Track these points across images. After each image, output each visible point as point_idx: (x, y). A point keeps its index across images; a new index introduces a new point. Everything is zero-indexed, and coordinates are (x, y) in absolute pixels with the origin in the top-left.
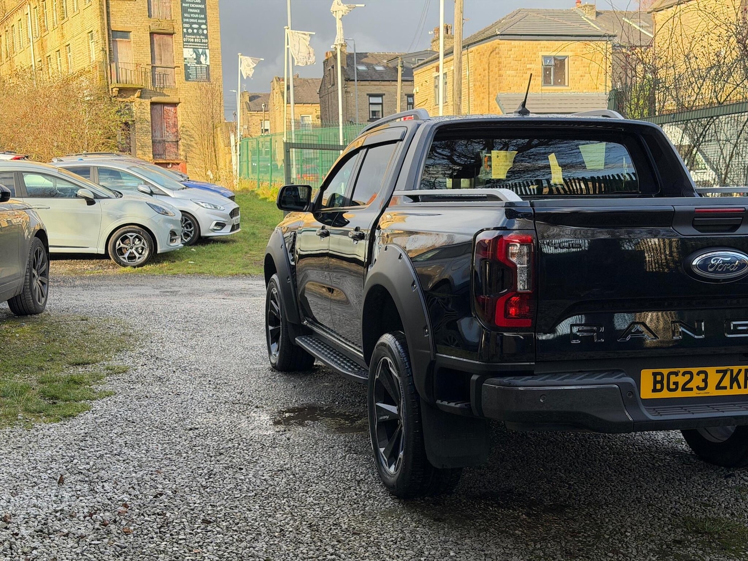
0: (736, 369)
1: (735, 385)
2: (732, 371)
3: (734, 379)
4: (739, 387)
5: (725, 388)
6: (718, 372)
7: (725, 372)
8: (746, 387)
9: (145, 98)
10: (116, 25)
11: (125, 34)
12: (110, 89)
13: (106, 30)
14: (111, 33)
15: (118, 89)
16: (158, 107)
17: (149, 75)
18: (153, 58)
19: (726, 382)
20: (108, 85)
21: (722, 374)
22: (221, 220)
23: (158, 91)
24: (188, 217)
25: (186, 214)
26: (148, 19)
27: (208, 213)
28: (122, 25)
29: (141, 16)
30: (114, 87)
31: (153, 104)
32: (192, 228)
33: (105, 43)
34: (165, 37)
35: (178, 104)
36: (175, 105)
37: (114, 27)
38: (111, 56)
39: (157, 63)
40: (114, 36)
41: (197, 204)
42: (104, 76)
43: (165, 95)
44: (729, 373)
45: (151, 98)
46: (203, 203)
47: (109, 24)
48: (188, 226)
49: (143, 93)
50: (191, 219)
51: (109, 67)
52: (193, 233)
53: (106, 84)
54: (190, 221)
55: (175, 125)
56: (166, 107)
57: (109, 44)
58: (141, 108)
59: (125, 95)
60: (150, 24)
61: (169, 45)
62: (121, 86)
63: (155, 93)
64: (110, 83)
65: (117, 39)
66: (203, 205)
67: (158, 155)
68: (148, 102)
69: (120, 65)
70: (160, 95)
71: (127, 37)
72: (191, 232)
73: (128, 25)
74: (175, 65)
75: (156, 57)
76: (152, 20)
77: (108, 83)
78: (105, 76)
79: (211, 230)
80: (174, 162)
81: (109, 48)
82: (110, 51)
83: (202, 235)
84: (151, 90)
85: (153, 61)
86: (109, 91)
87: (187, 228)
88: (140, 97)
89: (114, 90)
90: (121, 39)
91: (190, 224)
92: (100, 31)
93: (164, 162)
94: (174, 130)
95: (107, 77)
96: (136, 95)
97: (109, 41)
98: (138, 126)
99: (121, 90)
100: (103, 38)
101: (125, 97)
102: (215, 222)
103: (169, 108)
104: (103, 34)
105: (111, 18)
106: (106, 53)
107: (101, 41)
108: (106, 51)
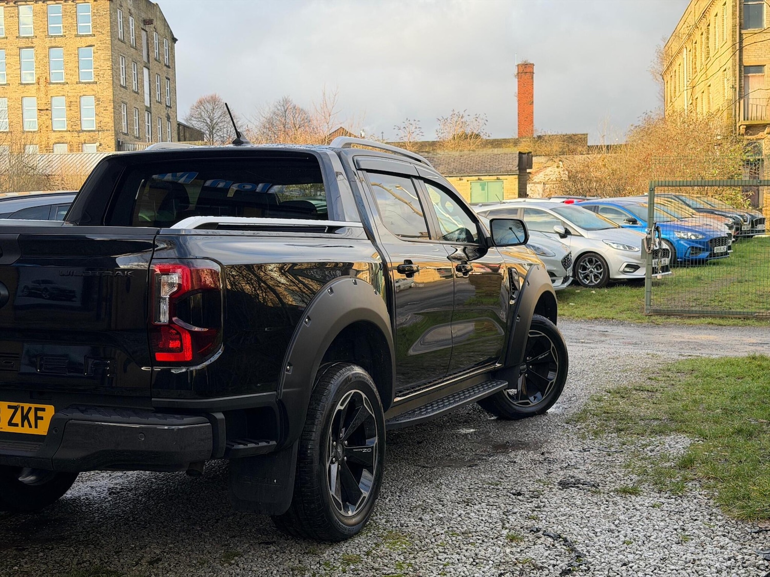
0: (26, 406)
1: (26, 422)
2: (23, 408)
3: (25, 417)
4: (30, 426)
5: (16, 425)
6: (10, 407)
7: (16, 408)
8: (36, 427)
10: (749, 60)
11: (759, 68)
12: (737, 127)
13: (738, 66)
14: (743, 69)
15: (745, 127)
19: (18, 419)
20: (736, 123)
21: (14, 410)
22: (634, 262)
24: (598, 259)
25: (597, 255)
27: (618, 254)
28: (755, 59)
30: (742, 123)
32: (602, 270)
33: (736, 80)
37: (747, 62)
38: (742, 92)
40: (745, 71)
41: (607, 244)
42: (731, 114)
44: (20, 410)
46: (614, 243)
47: (741, 60)
48: (599, 267)
50: (600, 260)
51: (738, 103)
52: (602, 275)
53: (734, 122)
54: (599, 262)
57: (740, 80)
59: (750, 132)
62: (747, 123)
64: (737, 121)
65: (749, 75)
66: (615, 246)
69: (751, 101)
71: (761, 72)
72: (600, 274)
73: (762, 59)
77: (736, 120)
78: (733, 114)
79: (621, 272)
81: (740, 85)
82: (740, 87)
83: (611, 277)
86: (735, 129)
87: (597, 270)
89: (741, 127)
90: (754, 74)
91: (600, 265)
92: (731, 68)
95: (735, 115)
96: (766, 131)
97: (740, 76)
98: (766, 163)
99: (749, 128)
100: (734, 75)
101: (751, 135)
102: (626, 264)
104: (735, 71)
105: (744, 53)
106: (736, 90)
107: (732, 79)
108: (736, 88)
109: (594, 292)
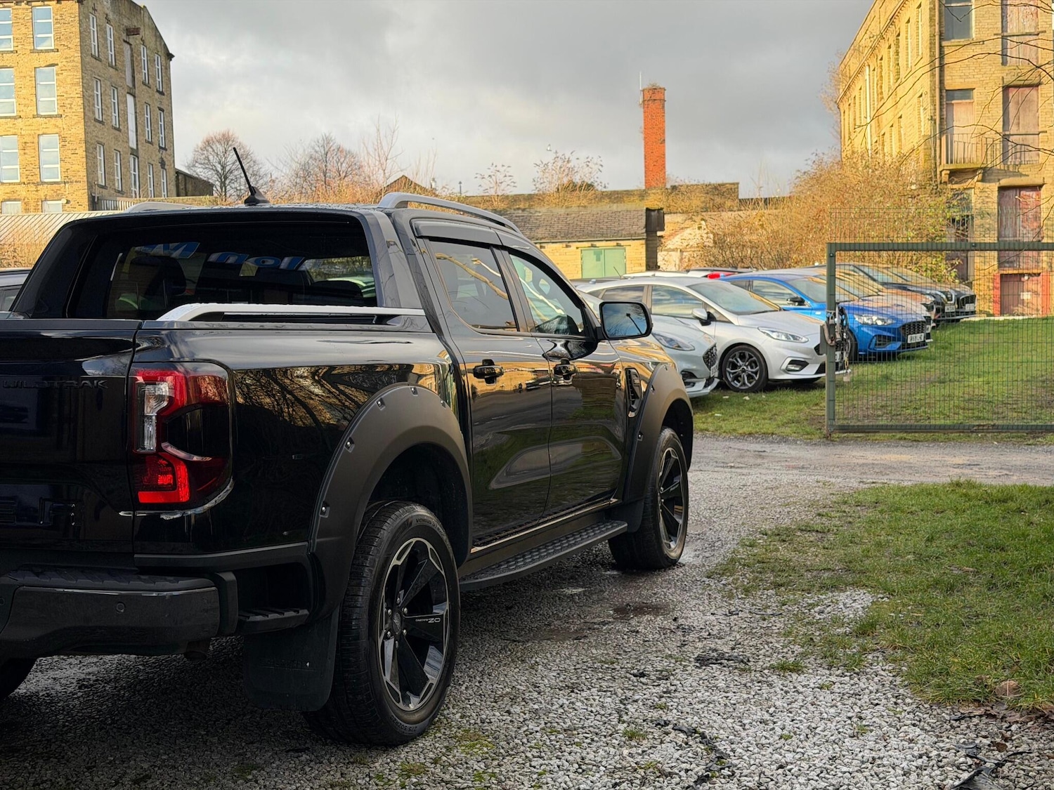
9: (989, 181)
10: (953, 82)
11: (966, 93)
12: (938, 173)
13: (937, 90)
14: (944, 94)
15: (948, 172)
16: (1012, 193)
17: (998, 147)
18: (1006, 123)
20: (936, 167)
22: (800, 356)
23: (1011, 169)
25: (750, 348)
26: (1001, 67)
27: (779, 347)
28: (962, 81)
29: (990, 65)
30: (944, 167)
31: (1002, 189)
32: (758, 368)
33: (935, 109)
34: (1027, 90)
35: (1041, 186)
36: (1037, 188)
37: (949, 84)
38: (943, 125)
39: (1013, 130)
40: (947, 97)
41: (765, 333)
42: (930, 155)
43: (1021, 175)
45: (999, 180)
46: (773, 332)
47: (941, 82)
48: (753, 365)
49: (986, 174)
50: (755, 355)
51: (938, 141)
52: (758, 375)
53: (933, 166)
54: (754, 358)
55: (1037, 218)
56: (1023, 193)
57: (941, 110)
58: (983, 196)
59: (956, 179)
60: (1004, 75)
61: (1033, 101)
62: (951, 168)
63: (1006, 173)
64: (938, 164)
65: (953, 102)
66: (774, 335)
67: (1008, 262)
68: (994, 187)
69: (956, 138)
70: (1014, 176)
71: (969, 98)
72: (756, 373)
73: (970, 80)
74: (1040, 130)
75: (1011, 121)
76: (1007, 68)
77: (936, 164)
78: (933, 155)
79: (784, 370)
80: (1030, 272)
81: (941, 116)
82: (941, 119)
83: (770, 377)
84: (1000, 170)
85: (1006, 126)
86: (936, 176)
87: (752, 368)
88: (983, 180)
89: (943, 173)
90: (960, 101)
91: (755, 362)
92: (929, 93)
93: (1015, 272)
94: (1035, 224)
95: (935, 156)
96: (976, 178)
97: (941, 104)
98: (977, 221)
99: (953, 173)
100: (933, 102)
101: (956, 183)
102: (789, 359)
103: (1028, 193)
104: (933, 96)
105: (946, 73)
106: (935, 123)
107: (930, 107)
108: (935, 120)
109: (747, 398)
